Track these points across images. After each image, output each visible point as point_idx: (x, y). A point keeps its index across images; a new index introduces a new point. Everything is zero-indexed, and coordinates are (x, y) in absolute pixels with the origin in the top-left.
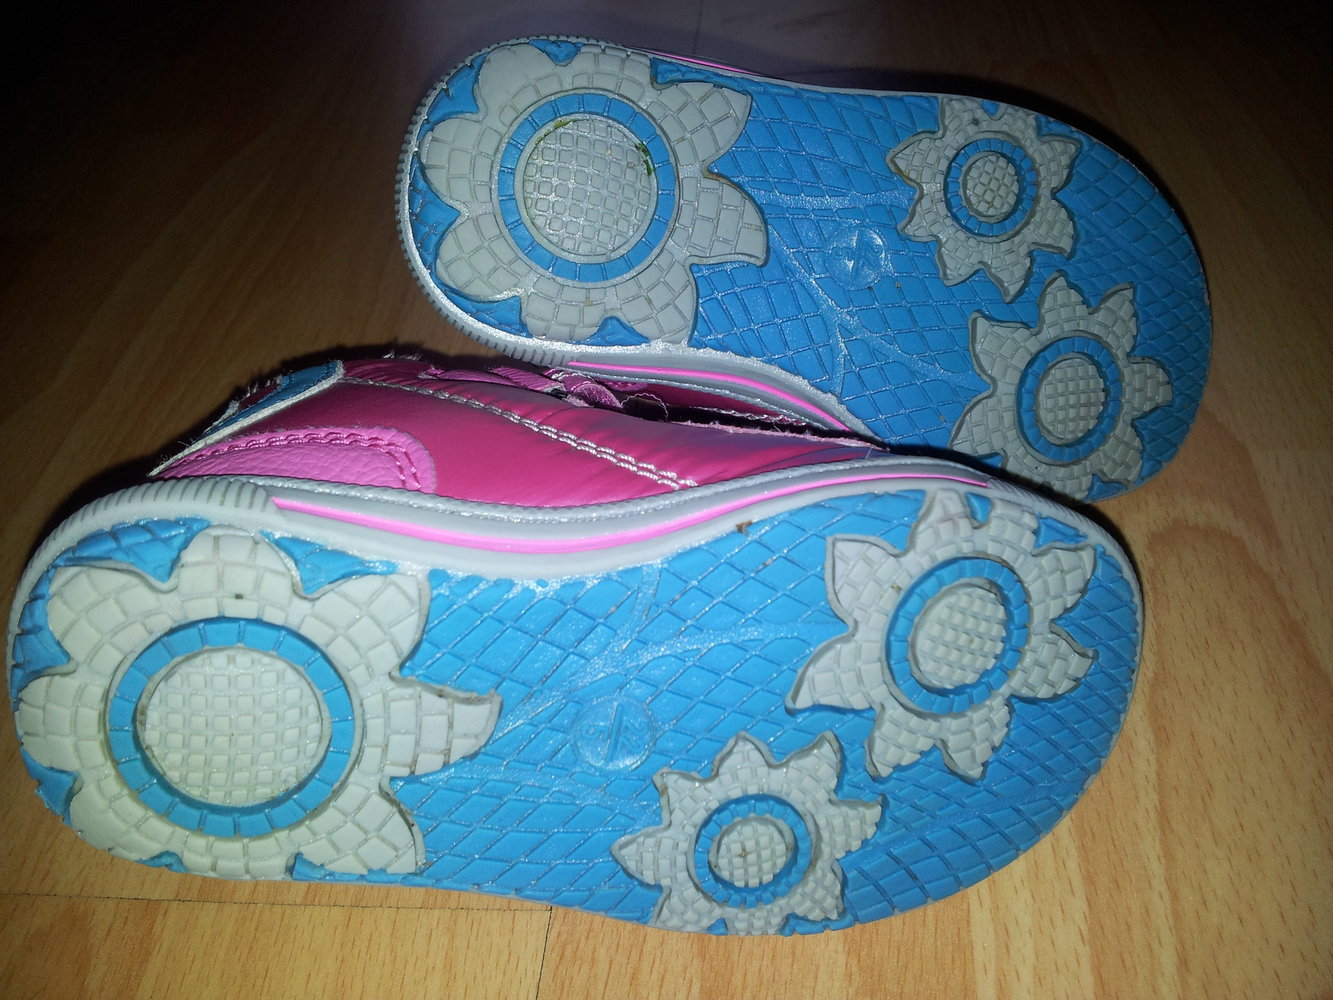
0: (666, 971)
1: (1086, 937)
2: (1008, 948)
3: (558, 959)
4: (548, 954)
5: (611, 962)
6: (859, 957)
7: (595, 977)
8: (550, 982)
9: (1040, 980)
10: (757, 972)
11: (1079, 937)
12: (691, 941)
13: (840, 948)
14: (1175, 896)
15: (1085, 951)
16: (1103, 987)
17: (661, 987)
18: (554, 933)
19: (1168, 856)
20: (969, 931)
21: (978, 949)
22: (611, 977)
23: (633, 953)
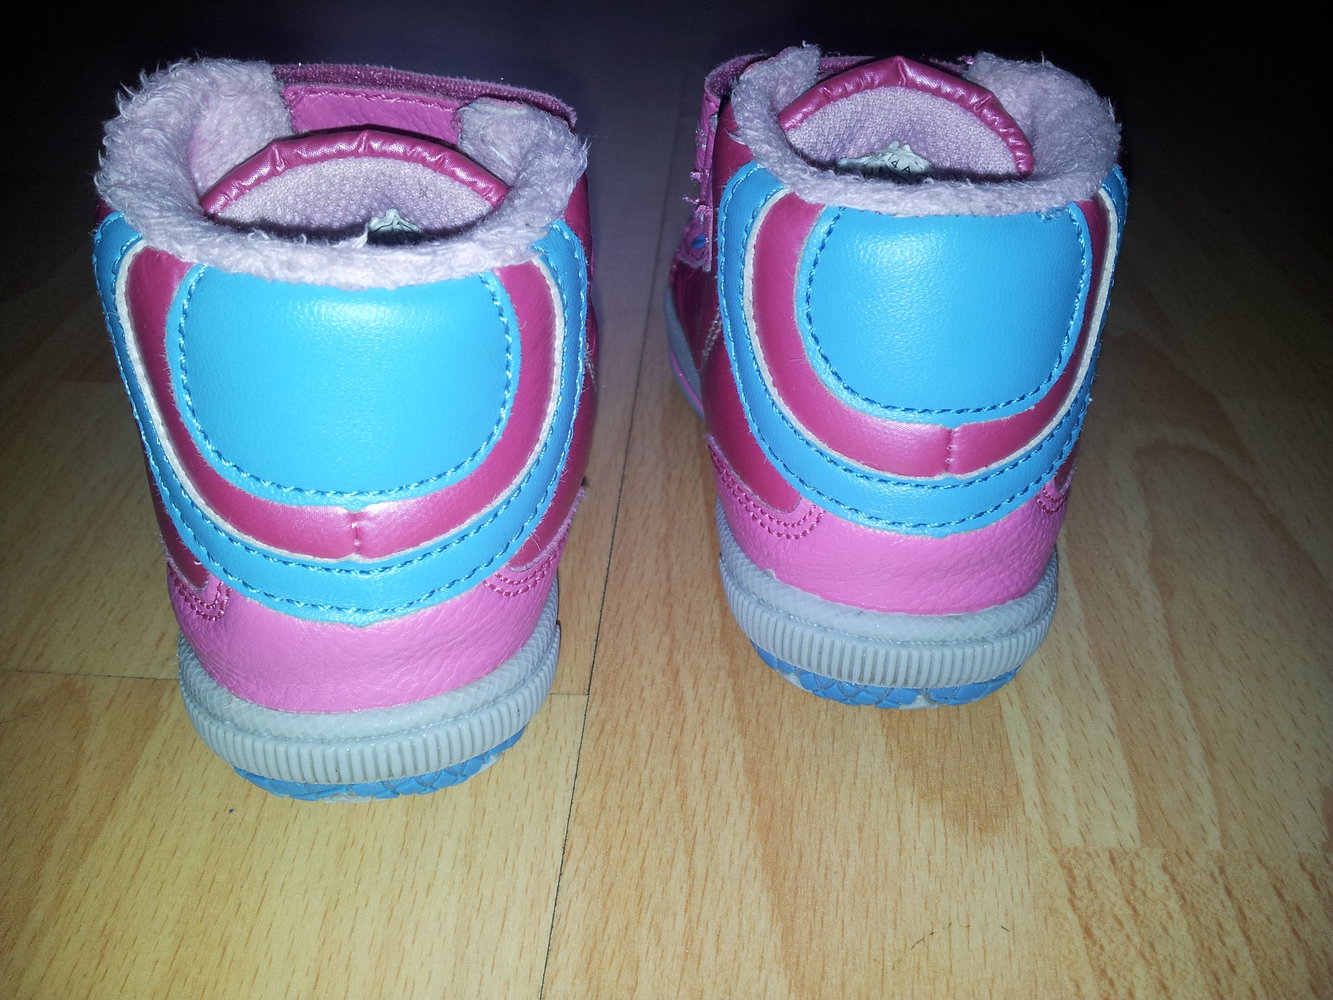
0: (708, 744)
1: (1115, 732)
2: (1041, 737)
3: (598, 732)
4: (587, 729)
5: (652, 736)
6: (898, 739)
7: (636, 747)
8: (591, 749)
9: (1076, 762)
10: (799, 748)
11: (1109, 733)
12: (730, 723)
13: (879, 732)
14: (1194, 705)
15: (1116, 744)
16: (1136, 770)
17: (704, 757)
18: (592, 713)
19: (1183, 674)
20: (1003, 725)
21: (1013, 737)
22: (653, 747)
23: (674, 731)
